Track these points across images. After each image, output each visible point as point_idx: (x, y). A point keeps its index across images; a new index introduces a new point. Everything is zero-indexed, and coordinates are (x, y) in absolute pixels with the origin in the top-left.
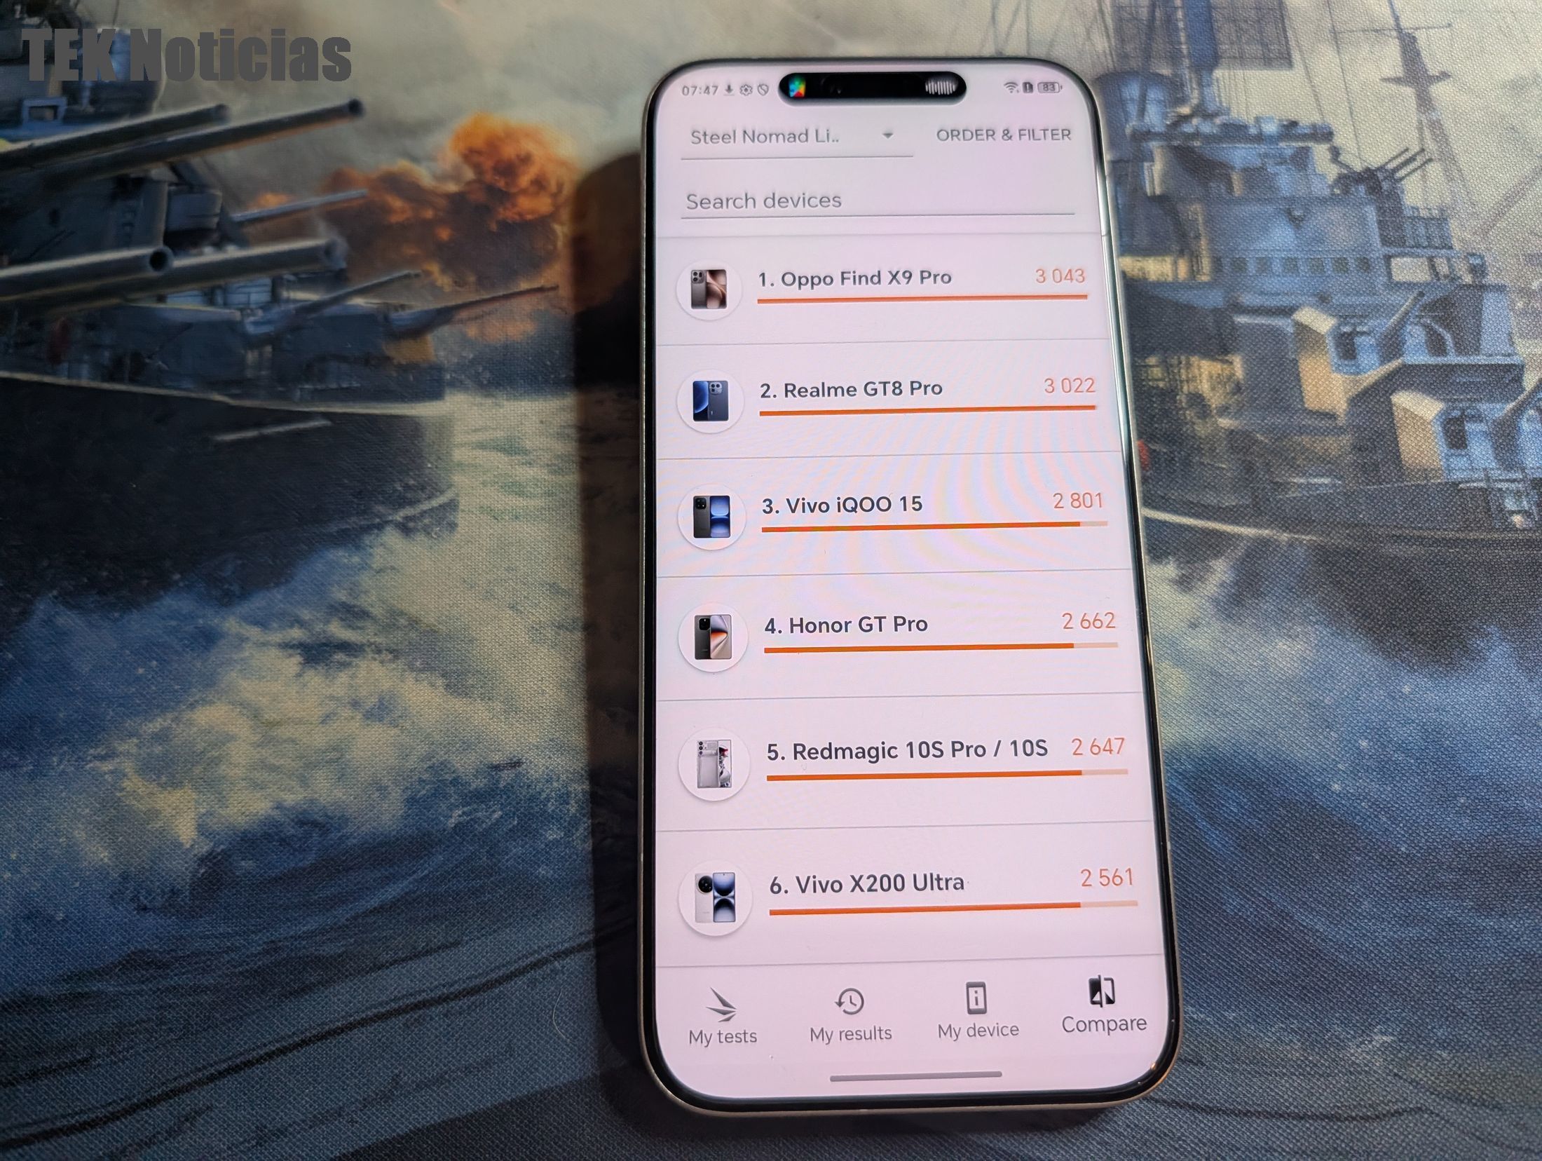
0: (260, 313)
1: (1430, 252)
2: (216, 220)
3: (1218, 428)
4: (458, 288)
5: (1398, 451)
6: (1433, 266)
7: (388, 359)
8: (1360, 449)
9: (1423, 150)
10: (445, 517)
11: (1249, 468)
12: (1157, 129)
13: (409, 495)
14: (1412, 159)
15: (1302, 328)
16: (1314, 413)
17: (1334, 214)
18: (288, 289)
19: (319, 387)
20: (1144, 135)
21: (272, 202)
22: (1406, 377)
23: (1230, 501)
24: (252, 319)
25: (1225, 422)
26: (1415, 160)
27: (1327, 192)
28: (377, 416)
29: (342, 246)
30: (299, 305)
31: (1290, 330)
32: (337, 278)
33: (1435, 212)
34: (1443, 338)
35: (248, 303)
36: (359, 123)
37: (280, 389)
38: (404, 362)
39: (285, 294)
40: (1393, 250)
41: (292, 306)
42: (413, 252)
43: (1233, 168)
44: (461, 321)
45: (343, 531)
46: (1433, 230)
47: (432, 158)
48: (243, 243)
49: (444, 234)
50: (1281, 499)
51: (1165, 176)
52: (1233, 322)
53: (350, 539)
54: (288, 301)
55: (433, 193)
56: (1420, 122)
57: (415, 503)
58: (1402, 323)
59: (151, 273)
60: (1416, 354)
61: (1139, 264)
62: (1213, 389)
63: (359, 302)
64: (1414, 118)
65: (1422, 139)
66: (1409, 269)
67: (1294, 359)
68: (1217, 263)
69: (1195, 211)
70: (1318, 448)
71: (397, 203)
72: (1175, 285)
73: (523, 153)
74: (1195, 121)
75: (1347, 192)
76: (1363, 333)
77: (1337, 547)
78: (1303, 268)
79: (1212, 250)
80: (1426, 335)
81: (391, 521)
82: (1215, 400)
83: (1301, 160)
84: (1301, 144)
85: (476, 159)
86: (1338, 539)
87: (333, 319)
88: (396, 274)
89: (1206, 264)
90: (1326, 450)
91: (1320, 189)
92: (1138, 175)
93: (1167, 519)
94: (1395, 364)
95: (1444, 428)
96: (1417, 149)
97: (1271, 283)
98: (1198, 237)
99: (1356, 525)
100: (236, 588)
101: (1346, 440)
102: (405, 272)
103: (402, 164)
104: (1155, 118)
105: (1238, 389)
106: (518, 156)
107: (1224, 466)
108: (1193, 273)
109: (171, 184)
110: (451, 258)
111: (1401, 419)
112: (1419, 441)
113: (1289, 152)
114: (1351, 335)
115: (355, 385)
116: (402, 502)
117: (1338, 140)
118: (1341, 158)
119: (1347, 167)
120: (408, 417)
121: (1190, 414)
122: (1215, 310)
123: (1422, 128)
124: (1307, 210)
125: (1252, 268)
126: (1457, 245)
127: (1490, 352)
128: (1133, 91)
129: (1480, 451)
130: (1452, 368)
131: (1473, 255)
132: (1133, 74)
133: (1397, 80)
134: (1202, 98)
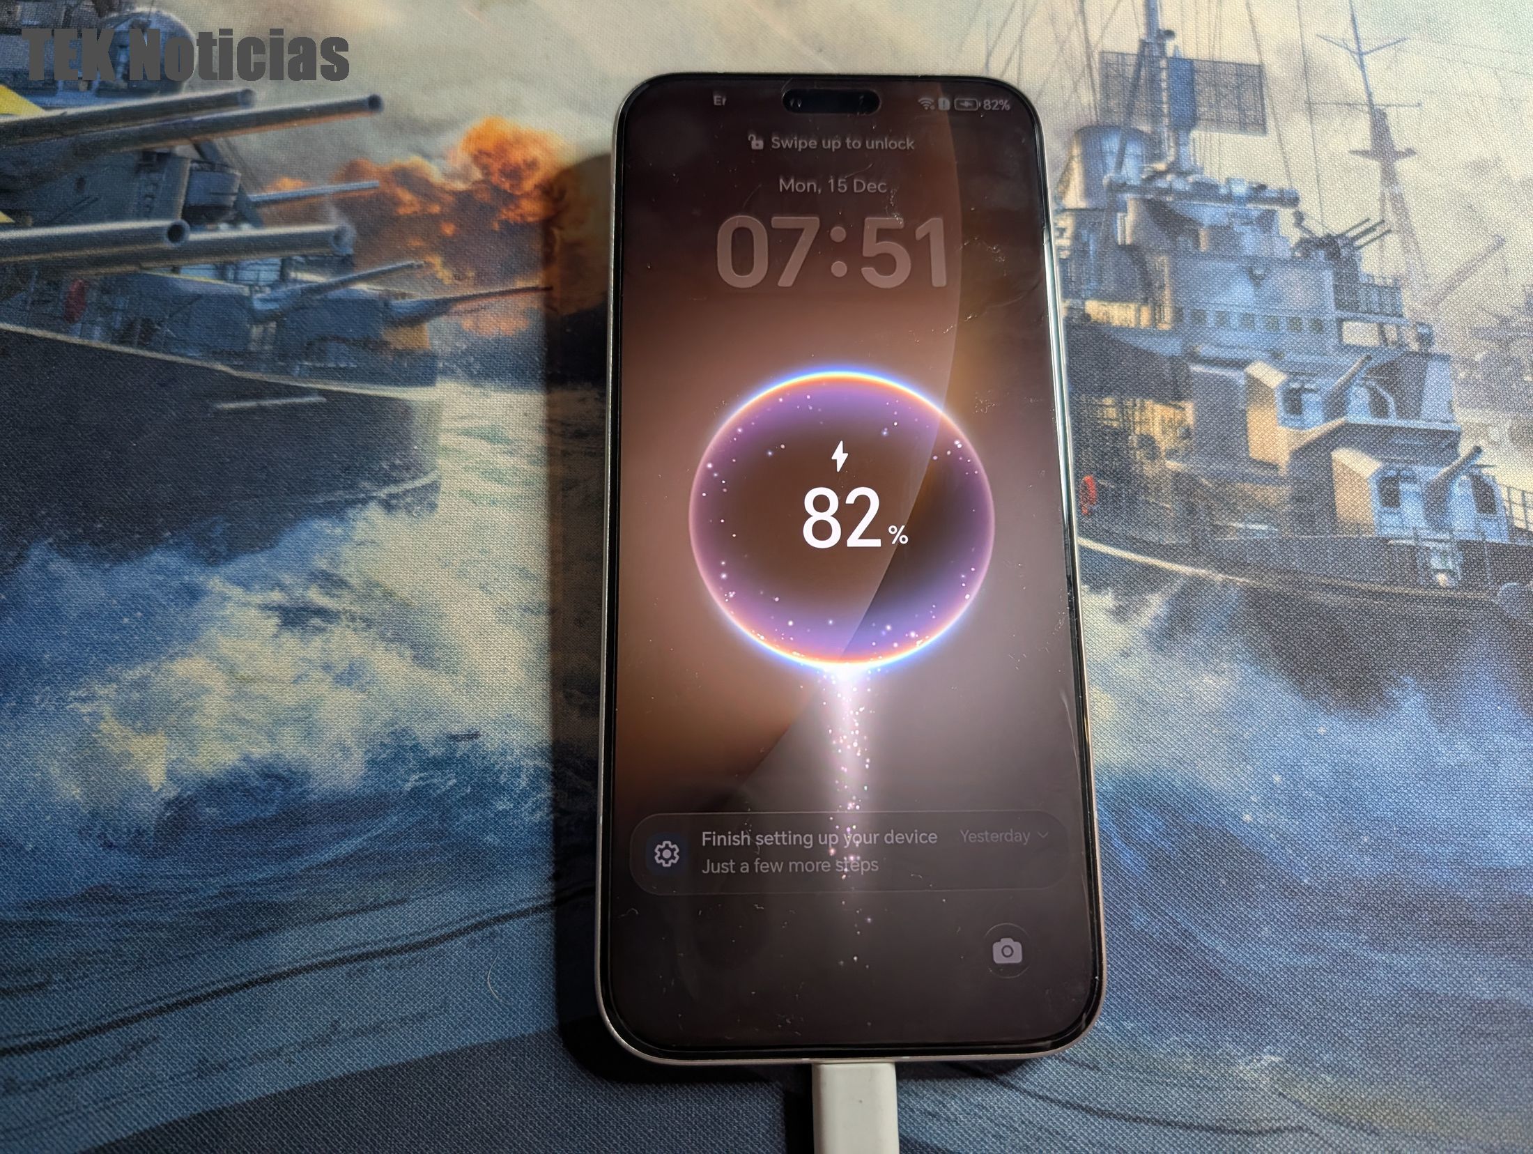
0: (268, 290)
1: (1381, 318)
2: (233, 198)
3: (1165, 470)
4: (457, 282)
5: (1334, 504)
6: (1383, 332)
7: (386, 343)
8: (1298, 501)
9: (1383, 222)
10: (426, 497)
11: (1191, 510)
12: (1135, 181)
13: (394, 474)
14: (1372, 229)
15: (1253, 382)
16: (1258, 463)
17: (1294, 275)
18: (297, 269)
19: (318, 365)
20: (1119, 187)
21: (289, 186)
22: (1346, 435)
23: (1170, 539)
24: (259, 295)
25: (1172, 465)
26: (1374, 230)
27: (1288, 255)
28: (370, 396)
29: (351, 233)
30: (304, 285)
31: (1242, 382)
32: (345, 263)
33: (1389, 281)
34: (1386, 401)
35: (258, 280)
36: (377, 117)
37: (282, 364)
38: (400, 347)
39: (293, 275)
40: (1346, 314)
41: (298, 286)
42: (418, 244)
43: (1201, 225)
44: (458, 313)
45: (329, 503)
46: (1387, 299)
47: (443, 157)
48: (257, 223)
49: (449, 230)
50: (1219, 542)
51: (1136, 227)
52: (1189, 371)
53: (335, 511)
54: (295, 281)
55: (442, 189)
56: (1383, 195)
57: (399, 482)
58: (1348, 384)
59: (168, 245)
60: (1359, 413)
61: (1105, 308)
62: (1164, 432)
63: (363, 288)
64: (1377, 189)
65: (1383, 211)
66: (1359, 333)
67: (1243, 410)
68: (1178, 314)
69: (1162, 263)
70: (1259, 496)
71: (407, 197)
72: (1137, 332)
73: (529, 159)
74: (1169, 177)
75: (1308, 256)
76: (1311, 391)
77: (1268, 591)
78: (1259, 324)
79: (1175, 301)
80: (1370, 397)
81: (373, 498)
82: (1164, 443)
83: (1266, 222)
84: (1267, 207)
85: (485, 160)
86: (1270, 583)
87: (339, 301)
88: (399, 264)
89: (1168, 313)
90: (1266, 499)
91: (1282, 250)
92: (1111, 225)
93: (1109, 552)
94: (1338, 422)
95: (1379, 487)
96: (1378, 220)
97: (1227, 337)
98: (1162, 287)
99: (1288, 572)
100: (223, 549)
101: (1286, 491)
102: (409, 262)
103: (415, 160)
104: (1131, 171)
105: (1187, 434)
106: (524, 161)
107: (1168, 506)
108: (1155, 321)
109: (194, 161)
110: (454, 253)
111: (1339, 475)
112: (1355, 497)
113: (1255, 214)
114: (1298, 392)
115: (352, 365)
116: (388, 480)
117: (1303, 206)
118: (1304, 223)
119: (1310, 232)
120: (400, 400)
121: (1139, 455)
122: (1172, 359)
123: (1384, 201)
124: (1268, 270)
125: (1211, 320)
126: (1407, 314)
127: (1430, 417)
128: (1112, 144)
129: (1412, 510)
130: (1392, 430)
131: (1421, 324)
132: (1114, 128)
133: (1365, 153)
134: (1178, 156)
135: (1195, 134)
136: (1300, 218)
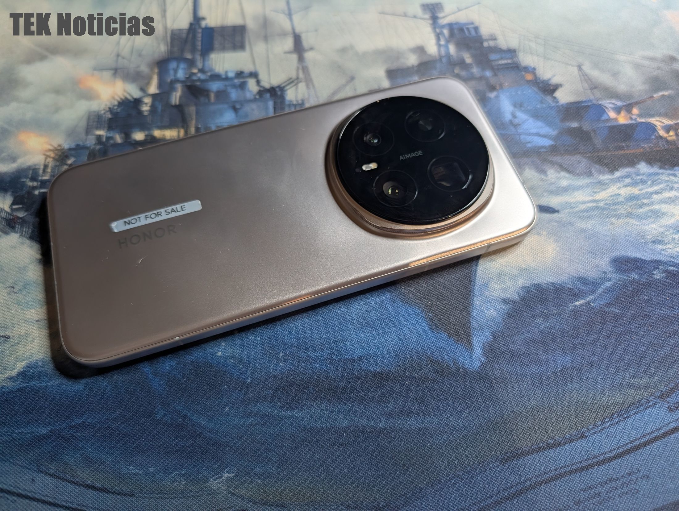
9: (298, 78)
12: (181, 79)
17: (254, 106)
20: (175, 82)
26: (294, 82)
27: (252, 97)
33: (300, 102)
43: (211, 91)
51: (181, 96)
56: (298, 67)
61: (163, 133)
64: (295, 66)
65: (298, 74)
68: (198, 130)
69: (192, 110)
72: (178, 140)
75: (262, 97)
79: (197, 125)
83: (242, 86)
84: (242, 80)
89: (193, 130)
91: (249, 96)
92: (170, 97)
96: (295, 78)
98: (192, 119)
108: (186, 134)
113: (238, 83)
117: (260, 77)
118: (261, 84)
119: (263, 87)
123: (298, 70)
124: (242, 105)
128: (173, 65)
132: (175, 58)
133: (290, 52)
134: (203, 65)
135: (212, 55)
136: (258, 82)
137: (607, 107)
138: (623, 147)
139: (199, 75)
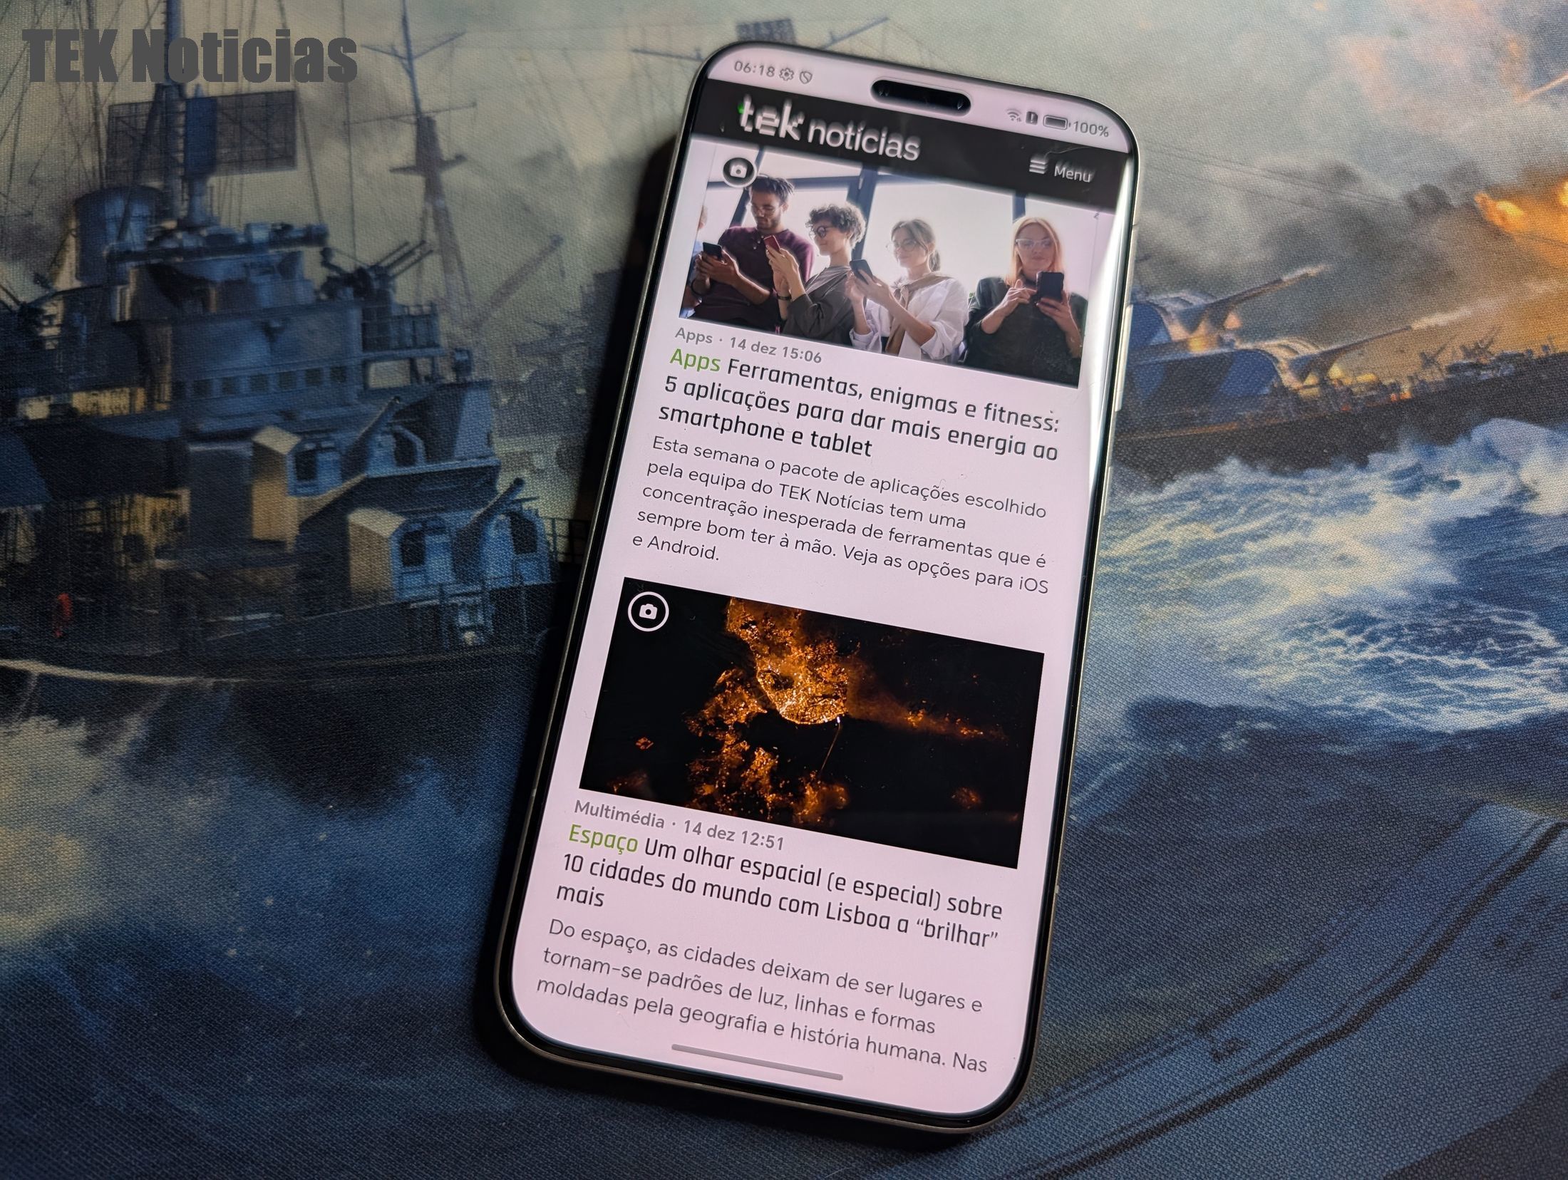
1: (413, 353)
3: (152, 569)
5: (348, 574)
6: (414, 367)
8: (306, 577)
9: (423, 242)
11: (182, 611)
12: (139, 249)
14: (411, 252)
15: (261, 451)
16: (262, 543)
17: (313, 322)
20: (121, 256)
22: (368, 493)
23: (150, 651)
25: (160, 563)
26: (414, 254)
27: (312, 299)
31: (250, 453)
33: (426, 309)
34: (413, 444)
40: (371, 354)
43: (211, 283)
46: (421, 328)
50: (213, 641)
51: (135, 301)
52: (186, 452)
56: (425, 212)
58: (368, 436)
60: (382, 467)
61: (92, 399)
62: (154, 528)
64: (419, 206)
65: (423, 231)
66: (387, 374)
67: (251, 485)
68: (178, 388)
69: (164, 334)
70: (261, 580)
72: (131, 418)
75: (334, 296)
76: (328, 449)
77: (270, 688)
78: (273, 384)
79: (177, 375)
80: (395, 444)
82: (152, 542)
83: (287, 268)
84: (291, 249)
86: (270, 678)
89: (167, 390)
90: (271, 582)
91: (304, 295)
92: (106, 302)
94: (357, 479)
95: (401, 544)
96: (418, 242)
98: (162, 362)
99: (293, 661)
101: (290, 570)
105: (181, 523)
107: (156, 611)
108: (151, 402)
111: (355, 539)
112: (373, 562)
113: (278, 259)
114: (313, 453)
117: (333, 241)
118: (332, 260)
119: (338, 269)
121: (125, 558)
122: (169, 443)
123: (425, 218)
124: (287, 320)
125: (216, 386)
126: (443, 341)
127: (464, 455)
128: (116, 208)
129: (439, 565)
130: (421, 477)
131: (460, 351)
132: (119, 190)
133: (405, 170)
134: (191, 209)
135: (213, 181)
137: (1168, 310)
138: (1192, 418)
139: (180, 235)
